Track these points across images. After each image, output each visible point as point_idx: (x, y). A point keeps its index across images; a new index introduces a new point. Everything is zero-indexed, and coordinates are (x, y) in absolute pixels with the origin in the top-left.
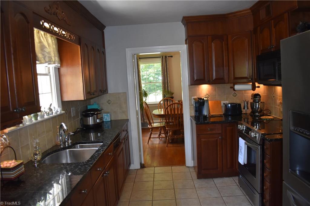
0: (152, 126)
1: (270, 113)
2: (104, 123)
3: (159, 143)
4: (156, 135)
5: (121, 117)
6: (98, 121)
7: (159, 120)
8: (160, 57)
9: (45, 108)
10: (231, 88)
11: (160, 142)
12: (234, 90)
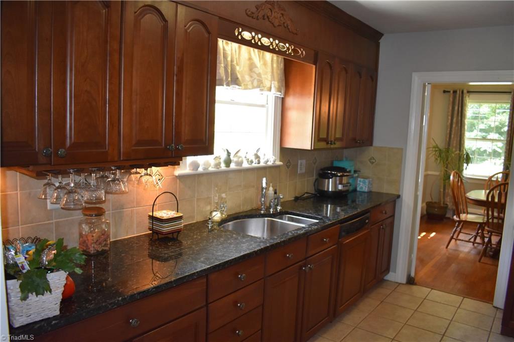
0: (459, 218)
2: (358, 193)
3: (469, 252)
4: (468, 235)
5: (387, 189)
6: (340, 187)
7: (482, 209)
8: (511, 92)
9: (247, 153)
11: (471, 250)
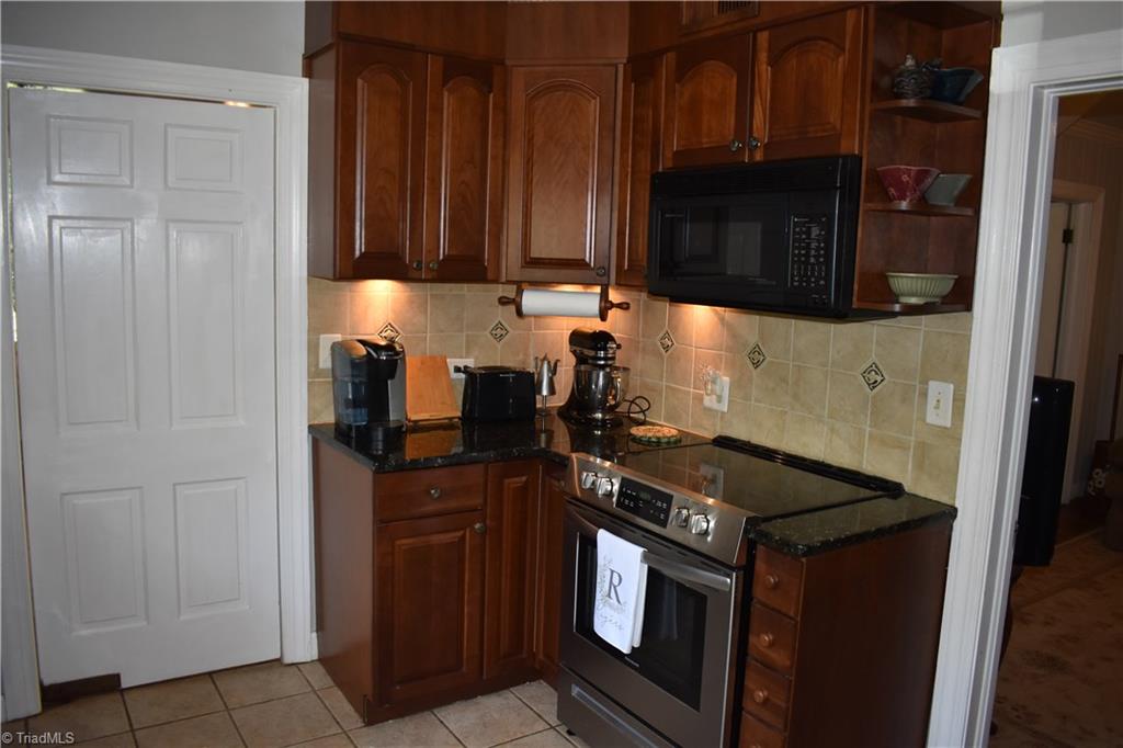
1: (643, 412)
10: (503, 301)
12: (519, 313)
